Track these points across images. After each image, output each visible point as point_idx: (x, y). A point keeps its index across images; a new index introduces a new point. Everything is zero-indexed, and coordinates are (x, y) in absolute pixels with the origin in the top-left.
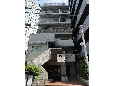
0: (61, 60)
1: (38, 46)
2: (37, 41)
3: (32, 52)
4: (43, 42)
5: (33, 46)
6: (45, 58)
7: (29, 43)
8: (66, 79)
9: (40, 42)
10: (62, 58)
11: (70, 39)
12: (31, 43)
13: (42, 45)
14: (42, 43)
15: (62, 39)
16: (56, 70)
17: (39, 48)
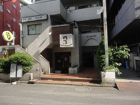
0: (66, 43)
1: (36, 25)
2: (32, 16)
3: (28, 35)
4: (41, 17)
5: (28, 26)
6: (43, 43)
7: (22, 22)
8: (74, 71)
9: (37, 17)
10: (67, 41)
11: (96, 5)
12: (25, 21)
13: (41, 23)
14: (40, 19)
15: (80, 8)
16: (66, 59)
17: (38, 27)
